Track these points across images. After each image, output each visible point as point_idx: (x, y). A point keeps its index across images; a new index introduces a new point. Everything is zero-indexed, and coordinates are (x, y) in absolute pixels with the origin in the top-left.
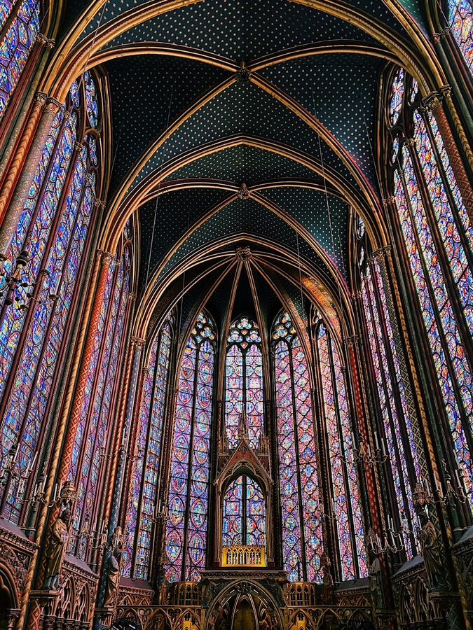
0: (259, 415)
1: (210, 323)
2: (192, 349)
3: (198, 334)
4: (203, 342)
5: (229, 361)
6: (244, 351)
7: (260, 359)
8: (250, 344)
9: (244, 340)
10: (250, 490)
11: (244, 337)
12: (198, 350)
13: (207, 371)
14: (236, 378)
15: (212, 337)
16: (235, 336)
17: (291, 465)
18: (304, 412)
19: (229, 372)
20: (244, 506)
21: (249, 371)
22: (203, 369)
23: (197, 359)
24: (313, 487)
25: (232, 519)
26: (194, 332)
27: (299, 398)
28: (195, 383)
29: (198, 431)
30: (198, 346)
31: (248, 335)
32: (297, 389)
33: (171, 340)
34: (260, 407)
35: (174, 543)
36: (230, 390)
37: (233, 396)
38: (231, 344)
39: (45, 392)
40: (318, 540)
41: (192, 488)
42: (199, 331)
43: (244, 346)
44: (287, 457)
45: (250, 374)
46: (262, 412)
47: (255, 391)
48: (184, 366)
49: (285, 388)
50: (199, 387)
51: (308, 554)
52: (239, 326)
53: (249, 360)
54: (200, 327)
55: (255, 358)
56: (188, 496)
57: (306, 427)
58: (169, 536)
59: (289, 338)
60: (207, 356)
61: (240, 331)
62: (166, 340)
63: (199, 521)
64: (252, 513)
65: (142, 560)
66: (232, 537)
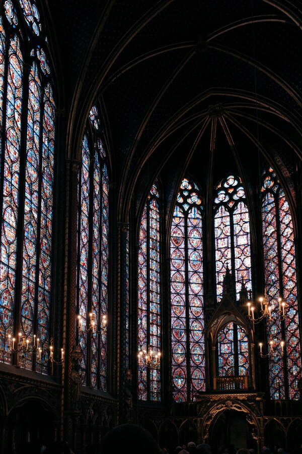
0: (247, 269)
1: (196, 187)
2: (180, 218)
3: (185, 202)
4: (190, 208)
5: (217, 222)
6: (231, 211)
7: (247, 215)
8: (237, 202)
9: (231, 199)
10: (240, 335)
11: (231, 196)
12: (186, 218)
13: (197, 236)
14: (224, 238)
15: (199, 202)
16: (222, 197)
17: (276, 309)
18: (289, 262)
19: (218, 233)
20: (236, 346)
21: (237, 229)
22: (193, 235)
23: (186, 227)
24: (295, 327)
25: (226, 356)
26: (181, 200)
27: (285, 248)
28: (186, 249)
29: (193, 291)
30: (186, 214)
31: (235, 192)
32: (283, 240)
33: (159, 214)
34: (248, 262)
35: (180, 377)
36: (219, 250)
37: (223, 255)
38: (218, 206)
39: (47, 288)
40: (298, 369)
41: (190, 335)
42: (185, 198)
43: (231, 205)
44: (273, 303)
45: (237, 232)
46: (250, 266)
47: (242, 248)
48: (174, 235)
49: (272, 240)
50: (190, 251)
51: (290, 379)
52: (226, 186)
53: (236, 218)
54: (186, 194)
55: (242, 214)
56: (188, 342)
57: (290, 275)
58: (175, 371)
59: (276, 189)
60: (195, 222)
61: (226, 190)
62: (154, 215)
63: (198, 360)
64: (243, 351)
65: (155, 388)
66: (227, 370)
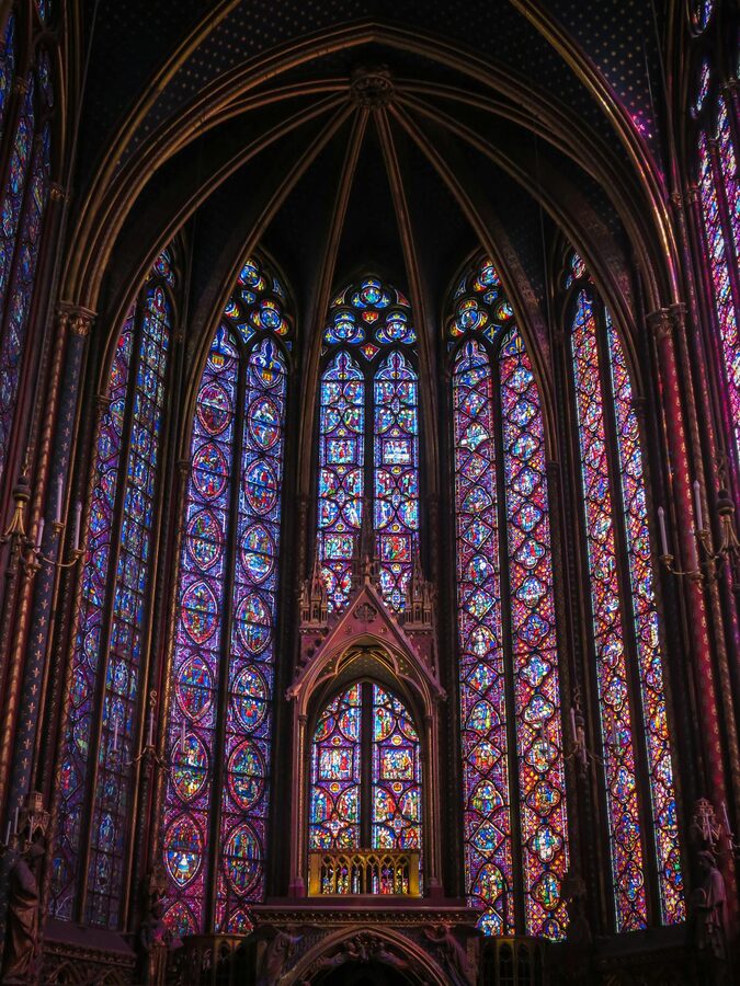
0: (406, 532)
1: (277, 289)
2: (227, 358)
3: (245, 319)
4: (257, 339)
5: (330, 391)
6: (370, 369)
7: (412, 387)
8: (385, 351)
9: (370, 339)
10: (382, 725)
11: (370, 331)
12: (243, 363)
13: (270, 418)
14: (345, 439)
15: (282, 329)
16: (345, 327)
17: (491, 657)
18: (528, 524)
19: (329, 421)
20: (366, 759)
21: (385, 419)
22: (258, 413)
23: (241, 386)
24: (546, 711)
25: (336, 789)
26: (233, 313)
27: (516, 487)
28: (237, 448)
29: (246, 573)
30: (244, 351)
31: (383, 324)
32: (512, 467)
33: (171, 331)
34: (411, 513)
35: (186, 845)
36: (331, 468)
37: (340, 483)
38: (333, 350)
40: (556, 839)
41: (229, 711)
42: (246, 311)
43: (369, 354)
44: (480, 638)
45: (384, 428)
46: (415, 527)
47: (397, 472)
48: (207, 402)
49: (478, 466)
50: (247, 457)
51: (530, 871)
52: (356, 302)
53: (382, 390)
54: (249, 299)
55: (399, 384)
56: (219, 733)
57: (531, 561)
58: (172, 826)
59: (493, 333)
60: (267, 379)
61: (358, 313)
63: (248, 793)
64: (386, 776)
65: (103, 881)
66: (335, 833)
